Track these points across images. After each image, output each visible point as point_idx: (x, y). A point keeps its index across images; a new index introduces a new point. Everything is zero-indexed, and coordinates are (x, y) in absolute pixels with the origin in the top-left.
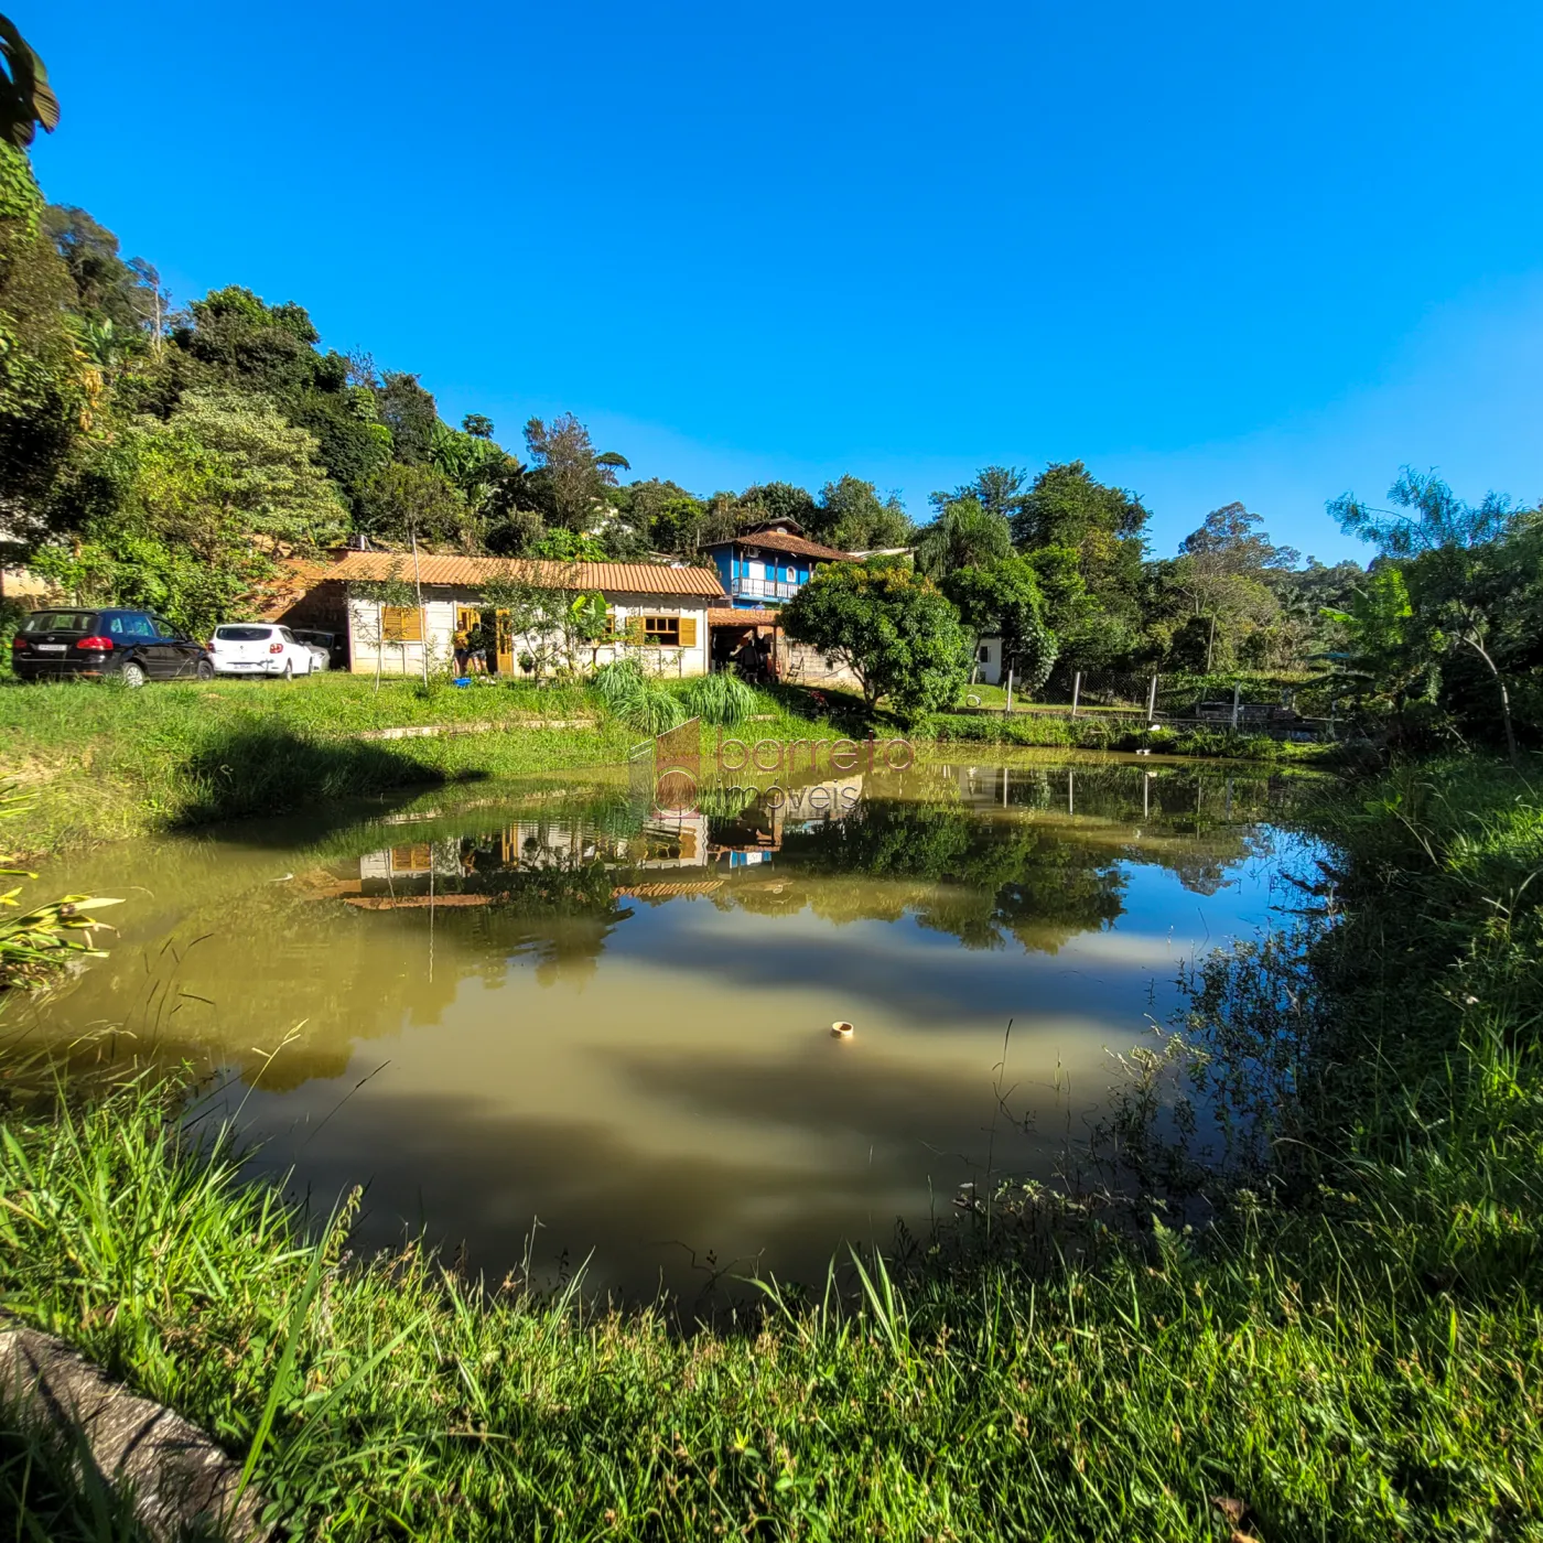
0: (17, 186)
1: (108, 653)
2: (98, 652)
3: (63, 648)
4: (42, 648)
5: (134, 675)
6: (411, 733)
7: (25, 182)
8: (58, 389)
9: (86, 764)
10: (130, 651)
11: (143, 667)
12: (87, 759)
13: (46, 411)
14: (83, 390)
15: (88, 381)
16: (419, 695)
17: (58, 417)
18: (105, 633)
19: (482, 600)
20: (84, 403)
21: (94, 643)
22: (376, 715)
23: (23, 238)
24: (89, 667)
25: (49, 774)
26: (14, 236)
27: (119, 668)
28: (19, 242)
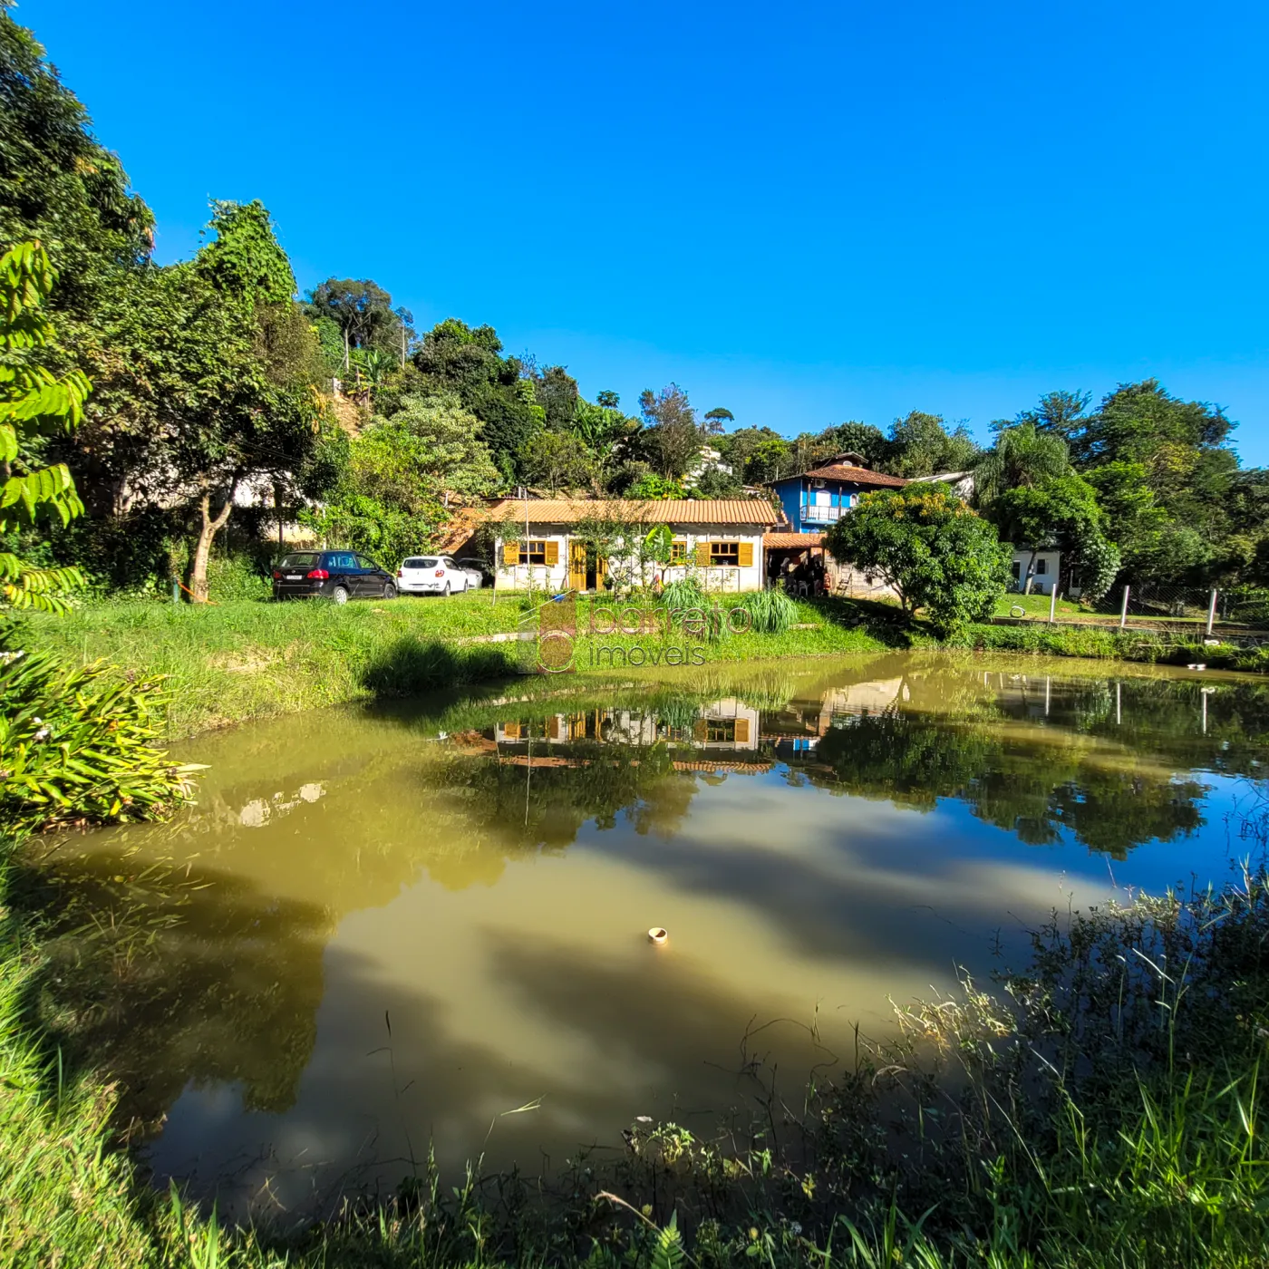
0: (282, 283)
1: (325, 581)
2: (319, 580)
3: (300, 577)
4: (289, 577)
5: (341, 595)
6: (514, 637)
7: (287, 279)
8: (299, 409)
9: (286, 659)
10: (338, 579)
11: (348, 590)
12: (288, 654)
13: (292, 423)
14: (314, 408)
15: (317, 402)
16: (523, 608)
17: (299, 426)
18: (325, 567)
19: (575, 535)
20: (314, 415)
21: (318, 574)
22: (488, 624)
23: (283, 314)
24: (313, 590)
25: (263, 666)
26: (278, 313)
27: (331, 591)
28: (280, 317)
